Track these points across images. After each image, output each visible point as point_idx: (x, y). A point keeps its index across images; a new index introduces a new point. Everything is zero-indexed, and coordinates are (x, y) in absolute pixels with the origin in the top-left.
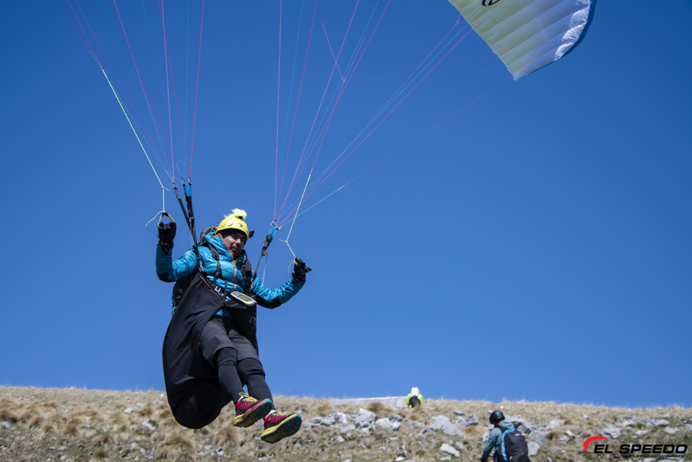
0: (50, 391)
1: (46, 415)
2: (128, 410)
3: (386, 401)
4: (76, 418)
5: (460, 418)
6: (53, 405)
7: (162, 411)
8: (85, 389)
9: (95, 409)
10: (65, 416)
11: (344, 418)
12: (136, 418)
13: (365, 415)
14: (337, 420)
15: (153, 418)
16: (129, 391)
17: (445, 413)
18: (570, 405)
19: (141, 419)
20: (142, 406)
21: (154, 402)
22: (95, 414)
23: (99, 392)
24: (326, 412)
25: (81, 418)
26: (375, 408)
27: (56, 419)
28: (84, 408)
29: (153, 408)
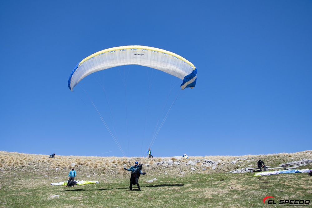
0: (88, 157)
1: (89, 163)
2: (109, 162)
3: (176, 157)
4: (97, 164)
5: (195, 161)
6: (90, 161)
7: (118, 162)
8: (96, 157)
9: (101, 161)
10: (94, 163)
11: (165, 162)
12: (112, 164)
13: (171, 161)
14: (163, 162)
15: (116, 164)
16: (108, 157)
17: (191, 160)
18: (223, 156)
19: (113, 164)
20: (113, 160)
21: (116, 159)
22: (101, 163)
23: (101, 157)
24: (160, 161)
25: (98, 164)
26: (173, 159)
27: (92, 164)
28: (98, 161)
29: (116, 161)
